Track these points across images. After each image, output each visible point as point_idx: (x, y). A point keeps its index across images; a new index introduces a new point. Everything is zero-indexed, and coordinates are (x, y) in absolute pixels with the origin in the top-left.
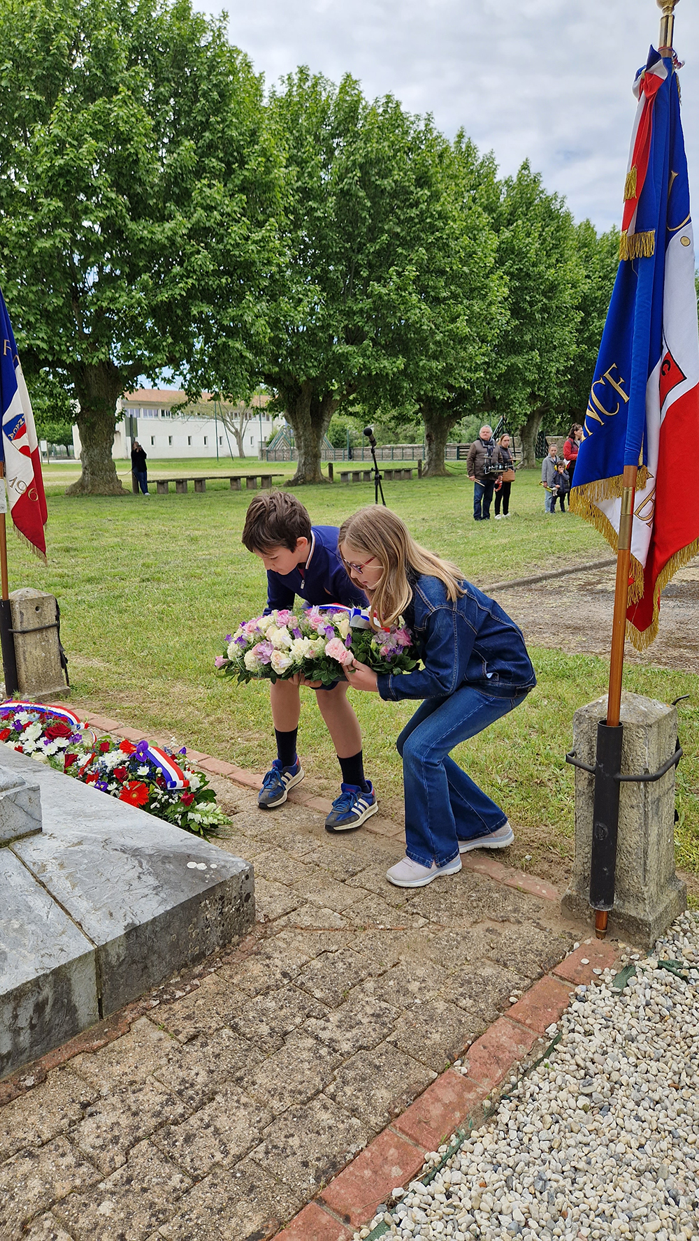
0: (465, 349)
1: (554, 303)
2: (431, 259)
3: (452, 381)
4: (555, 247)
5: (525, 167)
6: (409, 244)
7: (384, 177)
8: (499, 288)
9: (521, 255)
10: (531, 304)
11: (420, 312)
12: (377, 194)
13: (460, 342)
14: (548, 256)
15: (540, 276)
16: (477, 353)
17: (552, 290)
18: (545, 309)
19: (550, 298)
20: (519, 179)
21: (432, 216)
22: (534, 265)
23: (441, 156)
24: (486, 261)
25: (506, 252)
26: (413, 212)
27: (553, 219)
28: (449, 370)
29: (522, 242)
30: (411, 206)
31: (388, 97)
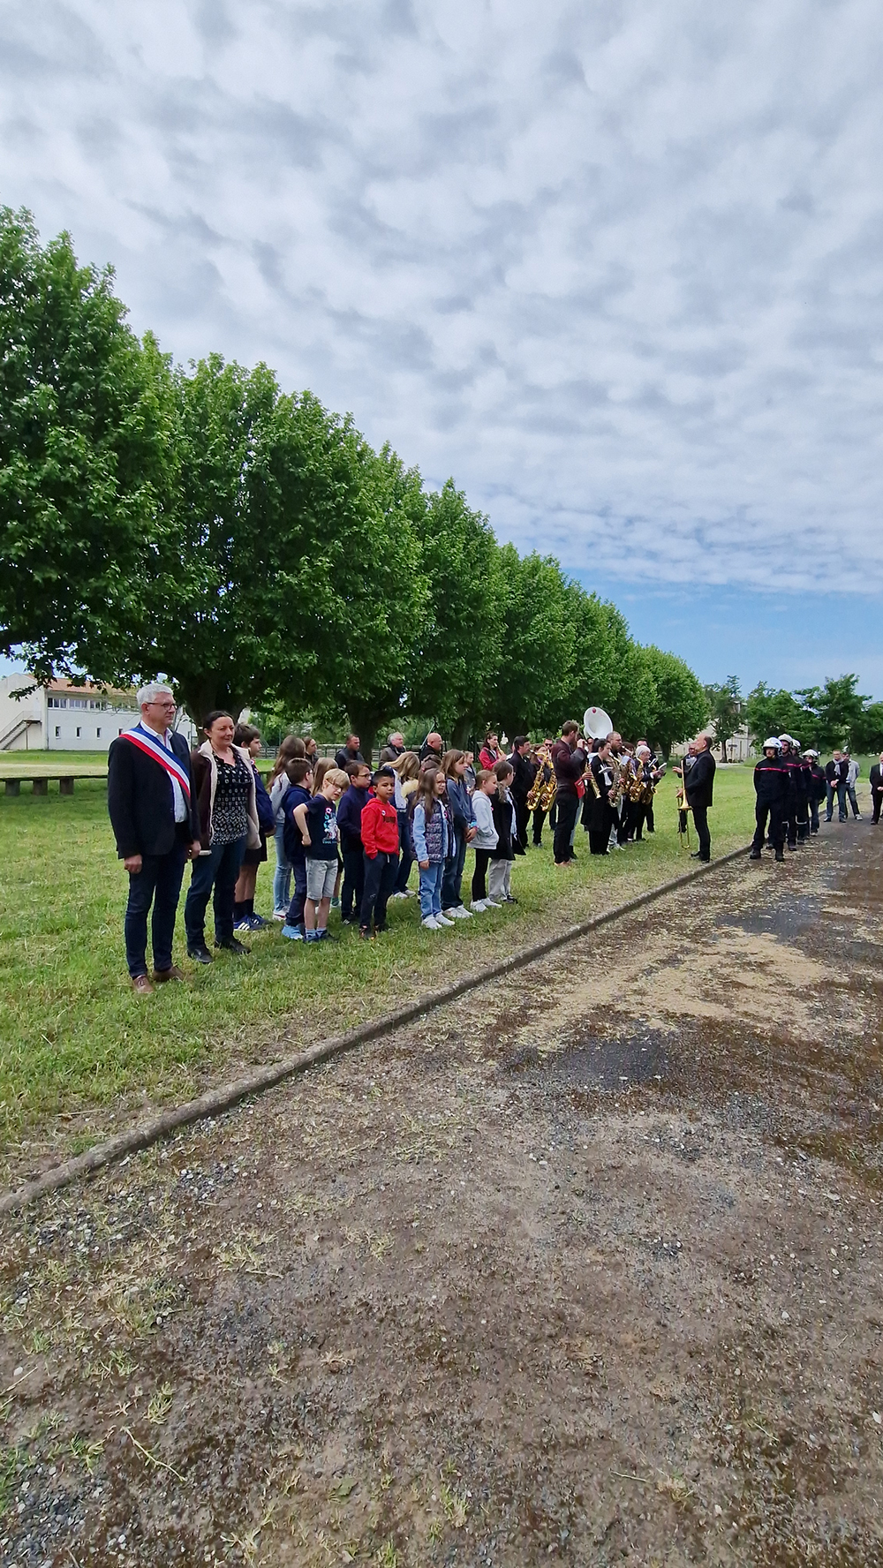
0: (387, 650)
1: (479, 613)
4: (479, 560)
5: (450, 485)
6: (327, 537)
9: (446, 564)
10: (457, 611)
13: (381, 642)
14: (473, 566)
15: (466, 585)
17: (478, 599)
18: (470, 618)
19: (475, 608)
20: (445, 495)
21: (350, 510)
22: (459, 574)
25: (431, 560)
26: (330, 505)
27: (477, 535)
28: (369, 669)
29: (447, 552)
30: (328, 498)
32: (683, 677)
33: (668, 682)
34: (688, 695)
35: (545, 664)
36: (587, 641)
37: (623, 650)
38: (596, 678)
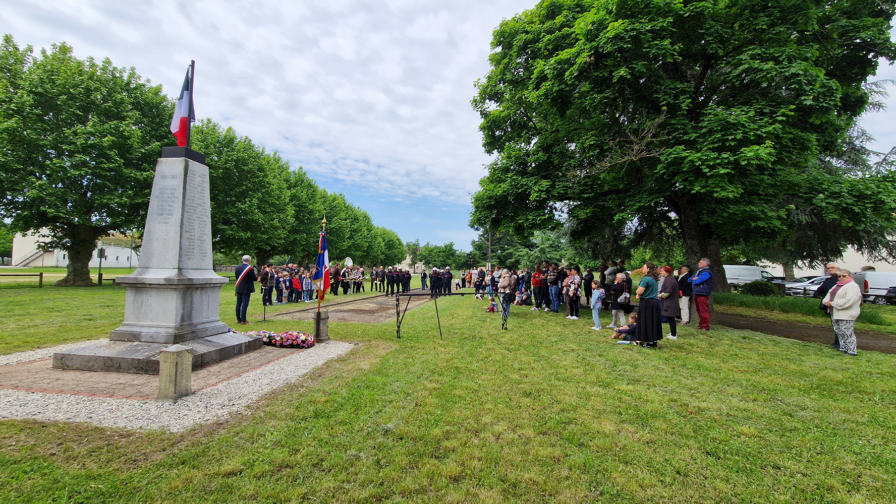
2: (263, 197)
3: (271, 243)
4: (312, 197)
5: (301, 168)
6: (254, 191)
7: (244, 166)
8: (291, 211)
9: (299, 199)
10: (303, 217)
11: (258, 216)
12: (241, 171)
13: (275, 228)
14: (310, 200)
15: (307, 207)
16: (283, 233)
17: (311, 212)
18: (308, 219)
20: (298, 172)
21: (264, 182)
22: (304, 203)
23: (268, 162)
24: (286, 200)
25: (293, 198)
26: (256, 180)
27: (311, 188)
28: (270, 238)
29: (299, 194)
30: (256, 177)
31: (247, 138)
32: (395, 240)
33: (389, 241)
34: (397, 247)
35: (338, 236)
36: (354, 227)
37: (369, 230)
38: (359, 241)
